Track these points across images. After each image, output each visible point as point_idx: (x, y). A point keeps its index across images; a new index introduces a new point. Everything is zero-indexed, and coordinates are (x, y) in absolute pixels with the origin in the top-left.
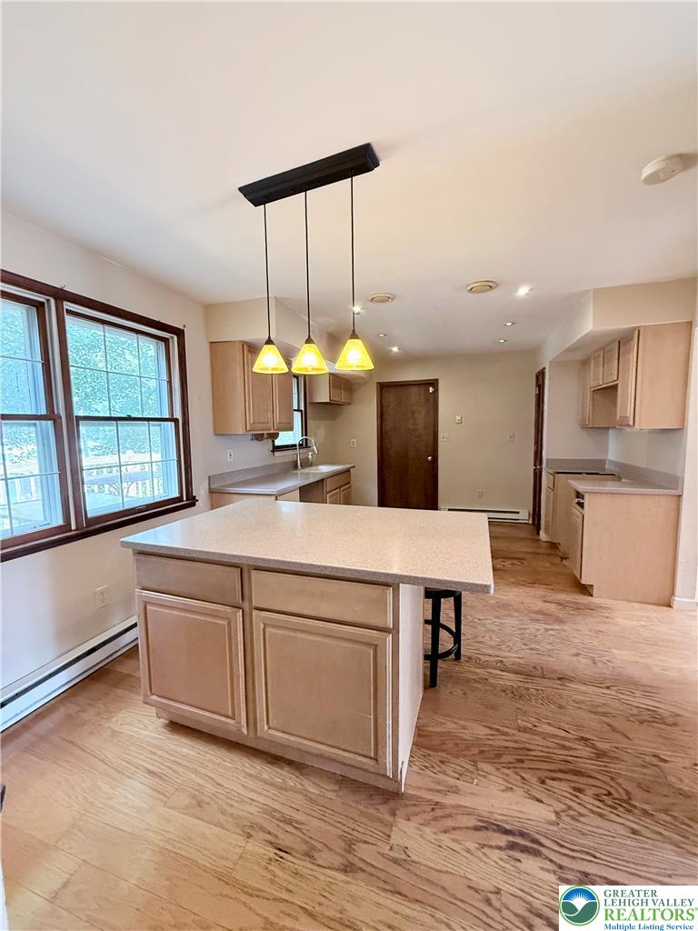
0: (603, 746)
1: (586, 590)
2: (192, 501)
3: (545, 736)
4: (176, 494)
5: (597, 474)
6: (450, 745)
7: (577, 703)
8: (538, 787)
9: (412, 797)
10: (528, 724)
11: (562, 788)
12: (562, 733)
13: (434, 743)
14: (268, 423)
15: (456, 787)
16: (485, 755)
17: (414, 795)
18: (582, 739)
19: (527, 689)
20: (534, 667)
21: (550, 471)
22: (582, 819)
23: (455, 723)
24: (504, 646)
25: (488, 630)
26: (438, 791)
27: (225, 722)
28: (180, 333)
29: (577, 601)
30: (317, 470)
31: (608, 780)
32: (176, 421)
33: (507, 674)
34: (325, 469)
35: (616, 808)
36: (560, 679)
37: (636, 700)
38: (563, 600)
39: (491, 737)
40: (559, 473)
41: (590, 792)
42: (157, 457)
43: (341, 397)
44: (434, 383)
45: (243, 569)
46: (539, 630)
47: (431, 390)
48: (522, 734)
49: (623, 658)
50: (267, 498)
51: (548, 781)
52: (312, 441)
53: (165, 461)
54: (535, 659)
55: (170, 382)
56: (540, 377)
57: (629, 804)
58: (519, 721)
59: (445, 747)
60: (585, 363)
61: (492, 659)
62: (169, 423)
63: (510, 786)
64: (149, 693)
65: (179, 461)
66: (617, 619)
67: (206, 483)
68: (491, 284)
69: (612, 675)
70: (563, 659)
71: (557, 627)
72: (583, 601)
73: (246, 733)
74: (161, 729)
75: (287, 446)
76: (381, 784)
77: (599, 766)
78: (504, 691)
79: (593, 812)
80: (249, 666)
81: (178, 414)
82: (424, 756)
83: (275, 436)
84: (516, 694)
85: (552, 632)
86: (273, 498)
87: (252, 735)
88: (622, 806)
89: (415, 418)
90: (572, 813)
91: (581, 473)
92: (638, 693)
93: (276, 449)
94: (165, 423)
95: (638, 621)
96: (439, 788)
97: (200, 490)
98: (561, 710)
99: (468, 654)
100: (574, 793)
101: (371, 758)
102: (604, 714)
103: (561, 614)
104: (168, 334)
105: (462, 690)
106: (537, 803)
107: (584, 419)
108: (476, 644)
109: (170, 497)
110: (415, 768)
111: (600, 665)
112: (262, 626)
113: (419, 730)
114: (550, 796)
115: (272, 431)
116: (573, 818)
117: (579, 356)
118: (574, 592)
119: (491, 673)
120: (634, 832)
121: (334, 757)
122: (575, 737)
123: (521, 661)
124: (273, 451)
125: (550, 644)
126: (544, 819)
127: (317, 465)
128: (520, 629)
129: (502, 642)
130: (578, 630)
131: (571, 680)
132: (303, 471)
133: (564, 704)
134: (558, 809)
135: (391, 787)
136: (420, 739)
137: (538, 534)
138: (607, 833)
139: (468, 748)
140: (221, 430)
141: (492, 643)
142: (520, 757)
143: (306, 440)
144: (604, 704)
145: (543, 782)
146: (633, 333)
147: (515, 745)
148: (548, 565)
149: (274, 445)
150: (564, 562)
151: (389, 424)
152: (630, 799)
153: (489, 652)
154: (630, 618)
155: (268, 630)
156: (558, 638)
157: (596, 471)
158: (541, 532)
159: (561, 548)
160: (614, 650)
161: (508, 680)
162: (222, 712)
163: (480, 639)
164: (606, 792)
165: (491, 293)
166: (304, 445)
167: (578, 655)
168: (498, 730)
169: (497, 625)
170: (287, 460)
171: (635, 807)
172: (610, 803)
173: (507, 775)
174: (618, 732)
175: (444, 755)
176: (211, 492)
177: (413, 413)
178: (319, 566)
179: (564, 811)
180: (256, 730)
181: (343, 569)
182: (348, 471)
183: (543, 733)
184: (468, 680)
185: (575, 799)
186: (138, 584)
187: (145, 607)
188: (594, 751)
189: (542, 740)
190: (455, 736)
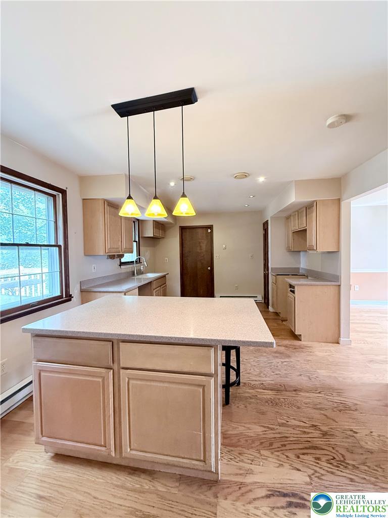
0: (325, 428)
1: (297, 338)
2: (69, 298)
3: (294, 427)
4: (58, 294)
5: (297, 275)
6: (243, 441)
7: (306, 404)
8: (296, 461)
9: (225, 482)
10: (284, 421)
11: (309, 459)
12: (302, 424)
13: (233, 441)
14: (118, 248)
15: (251, 470)
16: (264, 445)
17: (227, 480)
18: (313, 426)
19: (279, 399)
20: (280, 385)
21: (273, 274)
22: (323, 477)
23: (244, 426)
24: (262, 374)
25: (252, 366)
26: (241, 474)
27: (98, 450)
28: (64, 192)
29: (295, 344)
30: (146, 276)
31: (331, 449)
32: (59, 247)
33: (267, 391)
34: (151, 276)
35: (339, 467)
36: (295, 391)
37: (334, 398)
38: (287, 344)
39: (265, 433)
40: (278, 275)
41: (324, 459)
42: (45, 270)
43: (159, 234)
44: (211, 227)
45: (114, 342)
46: (278, 363)
47: (209, 231)
48: (281, 428)
49: (323, 375)
50: (119, 294)
51: (301, 456)
52: (143, 259)
53: (51, 273)
54: (279, 380)
55: (56, 222)
56: (266, 225)
57: (345, 463)
58: (279, 420)
59: (240, 443)
60: (288, 218)
61: (257, 383)
62: (55, 248)
63: (282, 463)
64: (40, 435)
65: (61, 272)
66: (316, 353)
67: (78, 286)
68: (246, 174)
69: (320, 385)
70: (294, 379)
71: (287, 360)
72: (298, 344)
73: (114, 455)
74: (48, 461)
75: (128, 262)
76: (207, 476)
77: (324, 441)
78: (267, 402)
79: (328, 472)
80: (117, 410)
81: (61, 242)
82: (229, 452)
83: (122, 256)
84: (273, 403)
85: (285, 363)
86: (123, 294)
87: (118, 456)
88: (342, 465)
89: (201, 247)
90: (317, 475)
91: (289, 275)
92: (335, 394)
93: (122, 264)
94: (52, 248)
95: (326, 352)
96: (242, 472)
97: (75, 291)
98: (298, 410)
99: (245, 381)
100: (315, 461)
101: (201, 461)
102: (320, 409)
103: (288, 352)
104: (56, 193)
105: (243, 404)
106: (298, 471)
107: (288, 247)
108: (248, 375)
109: (54, 296)
110: (225, 461)
111: (313, 380)
112: (127, 379)
113: (223, 434)
114: (304, 466)
115: (121, 253)
116: (318, 478)
117: (285, 214)
118: (292, 339)
119: (258, 392)
120: (352, 480)
121: (176, 464)
122: (310, 425)
123: (273, 382)
124: (120, 266)
125: (286, 370)
126: (304, 482)
127: (145, 273)
128: (269, 363)
129: (261, 372)
130: (299, 361)
131: (300, 390)
132: (138, 277)
133: (299, 406)
134: (310, 474)
135: (213, 477)
136: (225, 441)
137: (268, 308)
138: (338, 484)
139: (253, 442)
140: (89, 252)
141: (255, 373)
142: (283, 443)
143: (139, 258)
144: (320, 403)
145: (298, 457)
146: (313, 204)
147: (279, 436)
148: (276, 325)
149: (120, 261)
150: (284, 323)
151: (186, 250)
152: (345, 459)
153: (254, 378)
154: (322, 351)
155: (131, 382)
156: (289, 367)
157: (295, 273)
158: (269, 307)
159: (281, 315)
160: (318, 371)
161: (268, 395)
162: (97, 443)
163: (248, 371)
164: (332, 458)
165: (245, 180)
166: (138, 261)
167: (301, 375)
168: (268, 427)
169: (256, 362)
170: (128, 271)
171: (348, 464)
172: (335, 464)
173: (278, 456)
174: (330, 419)
175: (241, 449)
176: (82, 291)
177: (200, 243)
178: (166, 338)
179: (313, 474)
180: (121, 453)
181: (183, 338)
182: (164, 276)
183: (293, 425)
184: (246, 398)
185: (317, 465)
186: (34, 358)
187: (40, 374)
188: (321, 433)
189: (292, 430)
190: (245, 435)
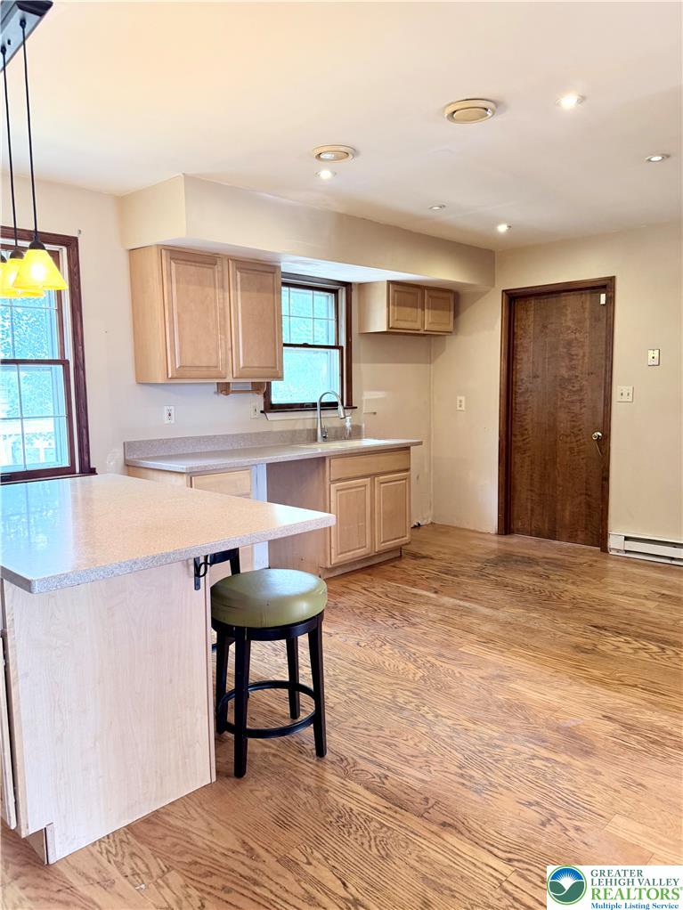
4: (66, 463)
6: (168, 842)
10: (303, 859)
15: (114, 883)
16: (194, 868)
23: (210, 824)
28: (70, 243)
32: (66, 364)
39: (230, 853)
43: (422, 321)
44: (607, 285)
47: (603, 298)
48: (276, 865)
55: (60, 310)
62: (57, 367)
65: (69, 419)
67: (119, 452)
82: (123, 842)
104: (54, 245)
105: (272, 792)
124: (265, 412)
136: (142, 825)
139: (183, 853)
142: (232, 886)
147: (247, 872)
149: (267, 401)
168: (251, 850)
170: (296, 426)
173: (188, 896)
175: (146, 849)
176: (128, 465)
182: (406, 448)
189: (293, 881)
190: (188, 837)
